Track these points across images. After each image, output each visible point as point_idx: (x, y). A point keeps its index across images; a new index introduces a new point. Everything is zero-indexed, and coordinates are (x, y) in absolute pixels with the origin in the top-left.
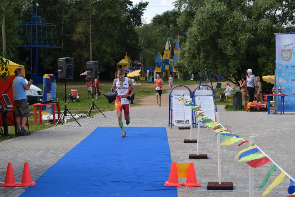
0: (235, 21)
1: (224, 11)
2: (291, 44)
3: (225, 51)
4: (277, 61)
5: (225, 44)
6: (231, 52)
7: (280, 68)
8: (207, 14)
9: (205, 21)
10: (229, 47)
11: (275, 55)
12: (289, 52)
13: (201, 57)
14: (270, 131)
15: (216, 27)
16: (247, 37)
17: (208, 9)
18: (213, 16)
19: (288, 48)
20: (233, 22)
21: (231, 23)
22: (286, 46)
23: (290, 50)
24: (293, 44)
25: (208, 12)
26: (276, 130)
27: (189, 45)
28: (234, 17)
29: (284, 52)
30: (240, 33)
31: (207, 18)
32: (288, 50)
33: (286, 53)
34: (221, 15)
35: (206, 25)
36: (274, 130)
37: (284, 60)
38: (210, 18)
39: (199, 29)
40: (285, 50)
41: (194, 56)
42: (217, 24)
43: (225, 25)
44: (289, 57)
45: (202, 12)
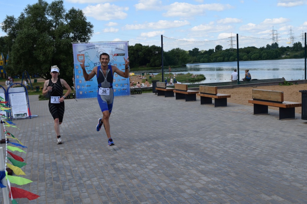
0: (44, 39)
1: (36, 33)
2: (84, 51)
3: (38, 58)
4: (75, 63)
5: (38, 54)
6: (43, 58)
7: (77, 67)
8: (24, 35)
9: (23, 39)
10: (41, 56)
11: (73, 58)
12: (83, 56)
13: (22, 63)
14: (76, 119)
15: (31, 43)
16: (52, 49)
17: (25, 32)
18: (28, 36)
19: (82, 53)
20: (43, 40)
21: (42, 40)
22: (80, 52)
23: (83, 55)
24: (85, 50)
25: (25, 34)
26: (81, 117)
27: (13, 55)
28: (43, 37)
29: (79, 56)
30: (48, 47)
31: (25, 38)
32: (82, 55)
33: (81, 56)
34: (34, 35)
35: (24, 42)
36: (78, 117)
37: (79, 62)
38: (26, 38)
39: (20, 45)
40: (80, 55)
41: (18, 63)
42: (32, 41)
43: (38, 41)
44: (83, 59)
45: (21, 33)
